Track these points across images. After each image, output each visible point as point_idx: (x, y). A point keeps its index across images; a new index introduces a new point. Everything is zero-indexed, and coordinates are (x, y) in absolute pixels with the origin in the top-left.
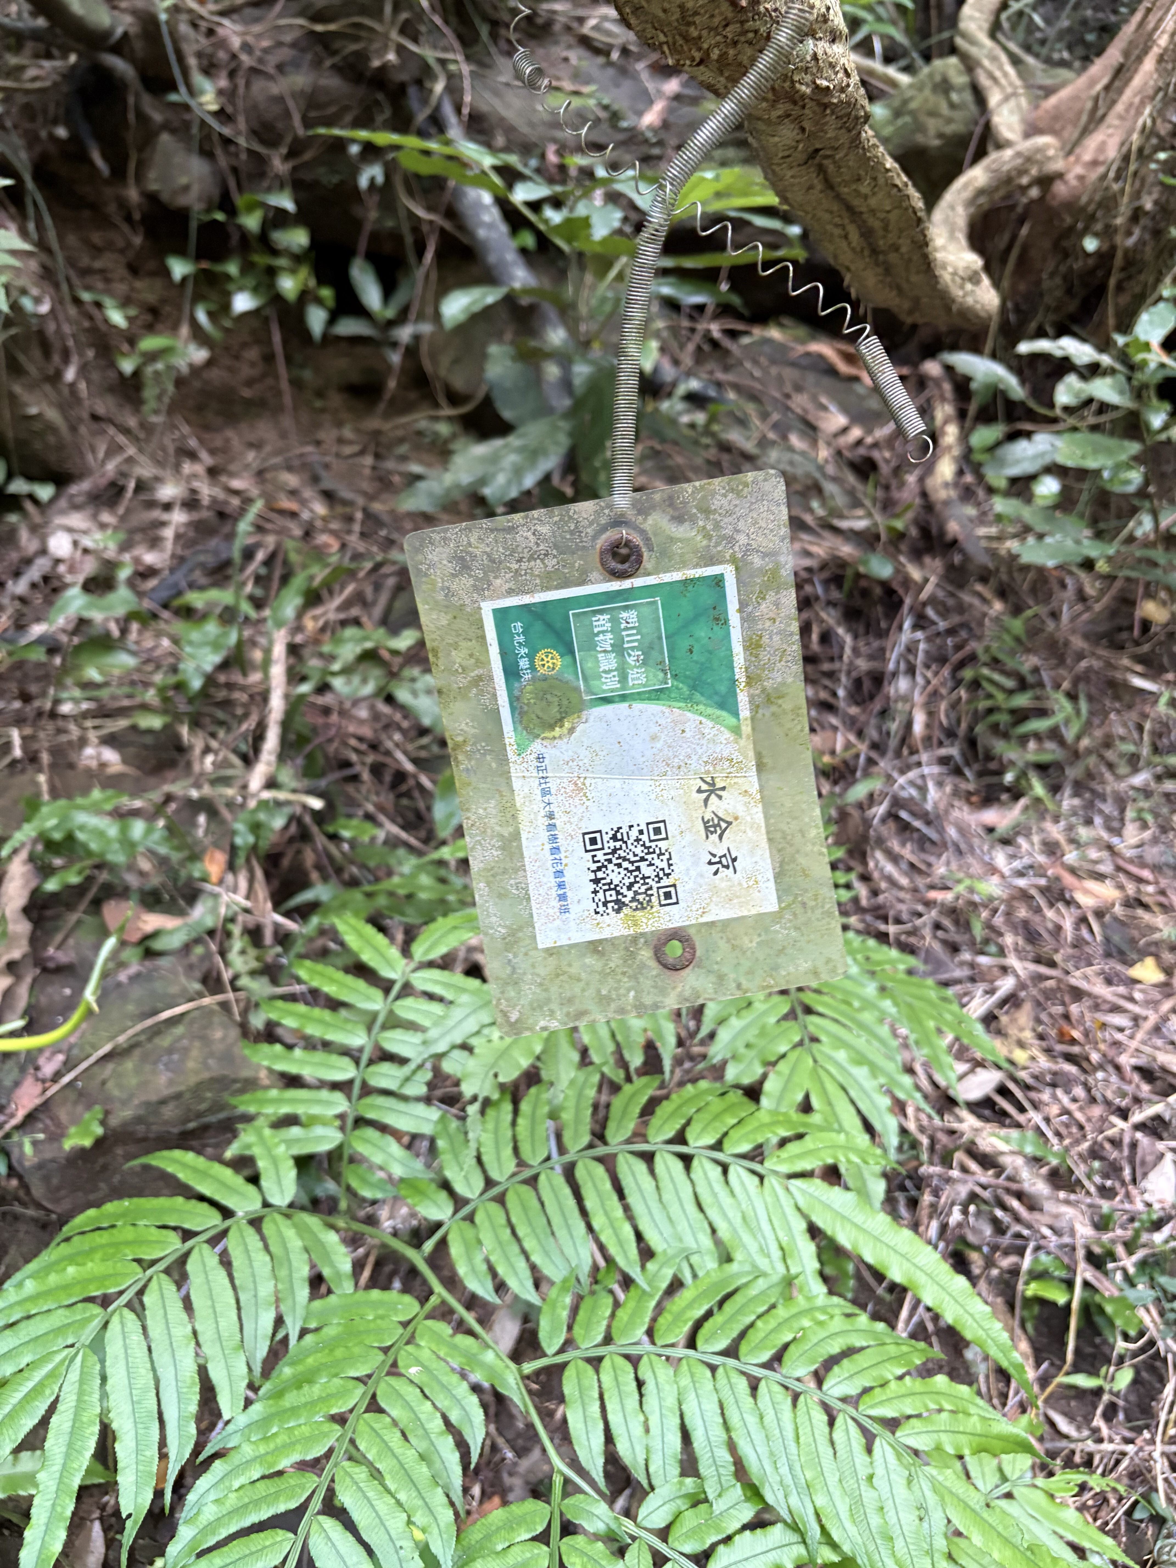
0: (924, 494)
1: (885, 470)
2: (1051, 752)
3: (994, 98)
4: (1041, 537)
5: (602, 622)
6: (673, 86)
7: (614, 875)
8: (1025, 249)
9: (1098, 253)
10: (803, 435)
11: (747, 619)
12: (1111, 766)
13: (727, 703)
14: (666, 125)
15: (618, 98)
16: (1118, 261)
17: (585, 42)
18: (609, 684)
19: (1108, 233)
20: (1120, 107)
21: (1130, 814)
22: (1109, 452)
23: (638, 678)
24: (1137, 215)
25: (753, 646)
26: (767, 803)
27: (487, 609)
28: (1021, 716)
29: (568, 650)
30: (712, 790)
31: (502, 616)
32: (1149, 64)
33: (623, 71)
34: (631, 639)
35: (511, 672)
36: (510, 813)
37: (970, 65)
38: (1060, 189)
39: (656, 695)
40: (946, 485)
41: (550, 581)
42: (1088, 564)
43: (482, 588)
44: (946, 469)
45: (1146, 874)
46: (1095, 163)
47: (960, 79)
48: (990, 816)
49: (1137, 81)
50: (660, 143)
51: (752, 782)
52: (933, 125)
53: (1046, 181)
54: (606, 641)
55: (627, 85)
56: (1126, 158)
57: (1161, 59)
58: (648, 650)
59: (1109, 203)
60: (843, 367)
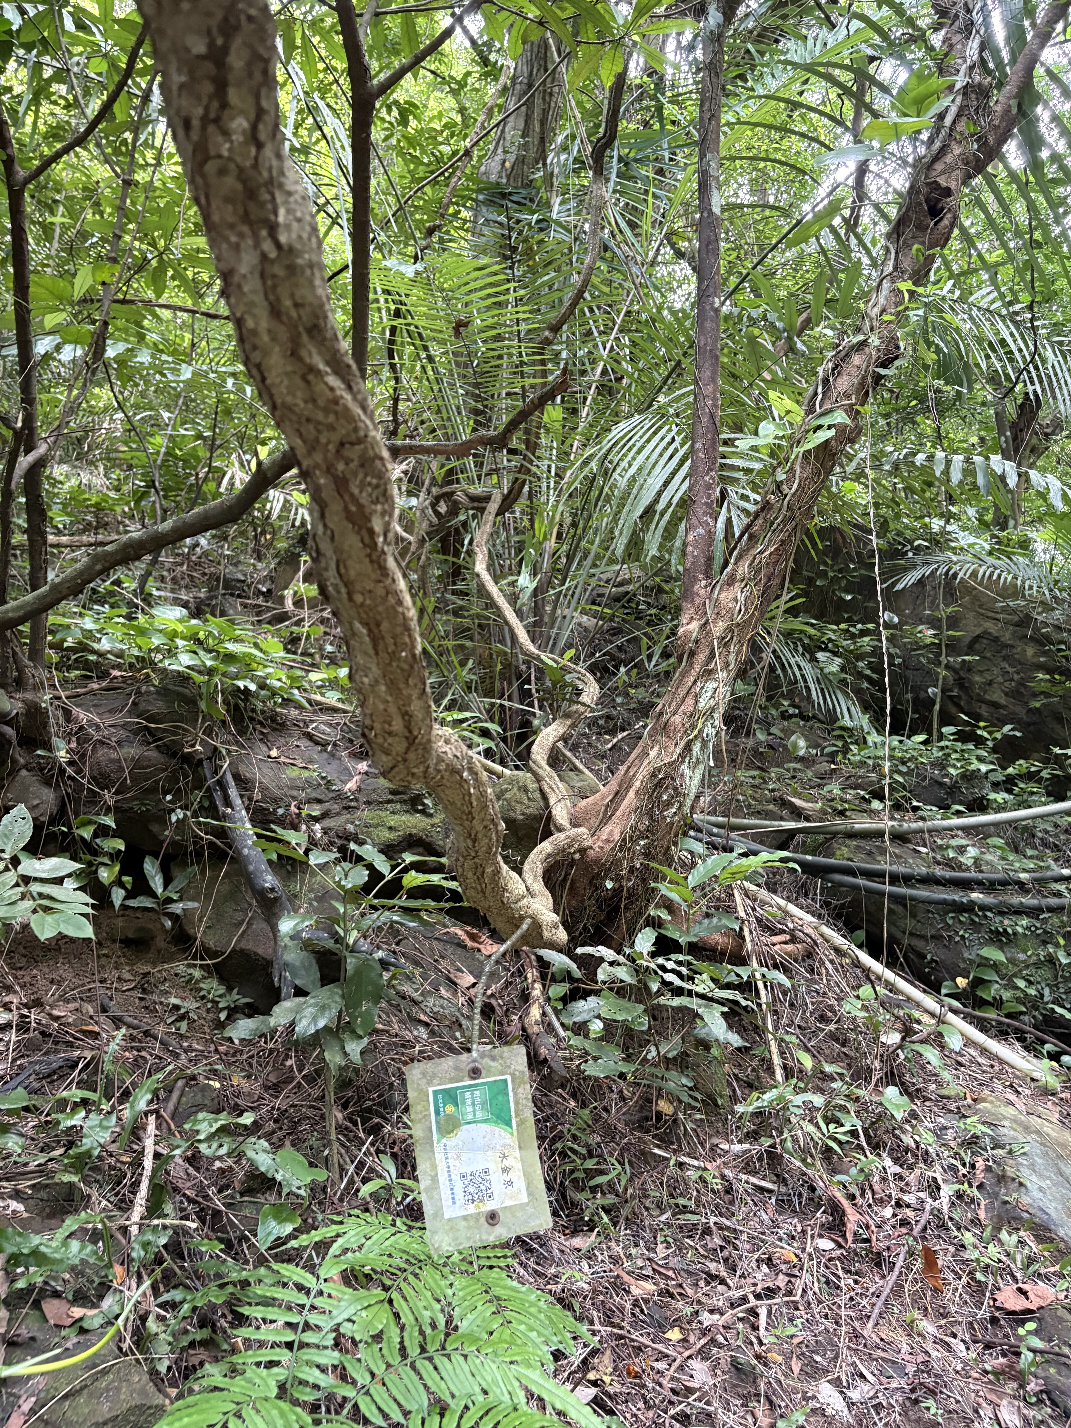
0: (524, 1029)
1: (499, 1011)
2: (611, 1200)
3: (552, 801)
4: (596, 1059)
5: (468, 1095)
6: (363, 766)
7: (471, 1189)
8: (573, 882)
9: (614, 889)
10: (448, 989)
11: (515, 1094)
12: (647, 1209)
13: (509, 1124)
14: (360, 790)
15: (330, 772)
16: (625, 894)
17: (310, 737)
18: (470, 1117)
19: (618, 878)
20: (618, 813)
21: (660, 1239)
22: (628, 1010)
23: (480, 1115)
24: (632, 870)
25: (517, 1103)
26: (523, 1161)
27: (431, 1090)
28: (591, 1174)
29: (456, 1104)
30: (504, 1157)
31: (436, 1093)
32: (631, 794)
33: (332, 755)
34: (478, 1101)
35: (437, 1113)
36: (434, 1167)
37: (538, 779)
38: (591, 853)
39: (486, 1121)
40: (536, 1023)
41: (451, 1081)
42: (622, 1076)
43: (430, 1083)
44: (535, 1012)
45: (670, 1273)
46: (608, 841)
47: (533, 786)
48: (577, 1242)
49: (626, 802)
50: (356, 800)
51: (517, 1153)
52: (519, 808)
53: (583, 851)
54: (469, 1102)
55: (335, 763)
56: (624, 840)
57: (637, 793)
58: (483, 1104)
59: (617, 863)
60: (469, 943)
